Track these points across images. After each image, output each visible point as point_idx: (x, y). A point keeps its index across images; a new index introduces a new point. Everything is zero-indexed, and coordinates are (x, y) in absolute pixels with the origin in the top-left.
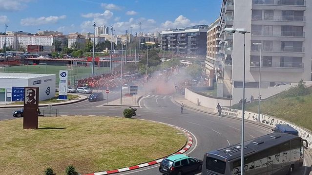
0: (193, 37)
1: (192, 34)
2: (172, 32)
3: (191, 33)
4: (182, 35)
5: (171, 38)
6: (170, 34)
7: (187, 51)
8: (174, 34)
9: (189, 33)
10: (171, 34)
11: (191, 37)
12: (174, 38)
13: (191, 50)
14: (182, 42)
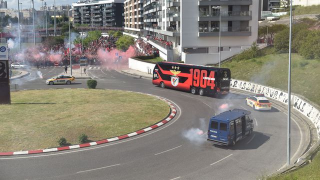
0: (109, 9)
1: (107, 6)
2: (84, 4)
3: (105, 4)
4: (96, 7)
5: (84, 10)
6: (82, 6)
7: (103, 23)
8: (87, 6)
9: (103, 4)
10: (84, 6)
11: (106, 9)
12: (87, 10)
13: (107, 22)
14: (96, 14)
